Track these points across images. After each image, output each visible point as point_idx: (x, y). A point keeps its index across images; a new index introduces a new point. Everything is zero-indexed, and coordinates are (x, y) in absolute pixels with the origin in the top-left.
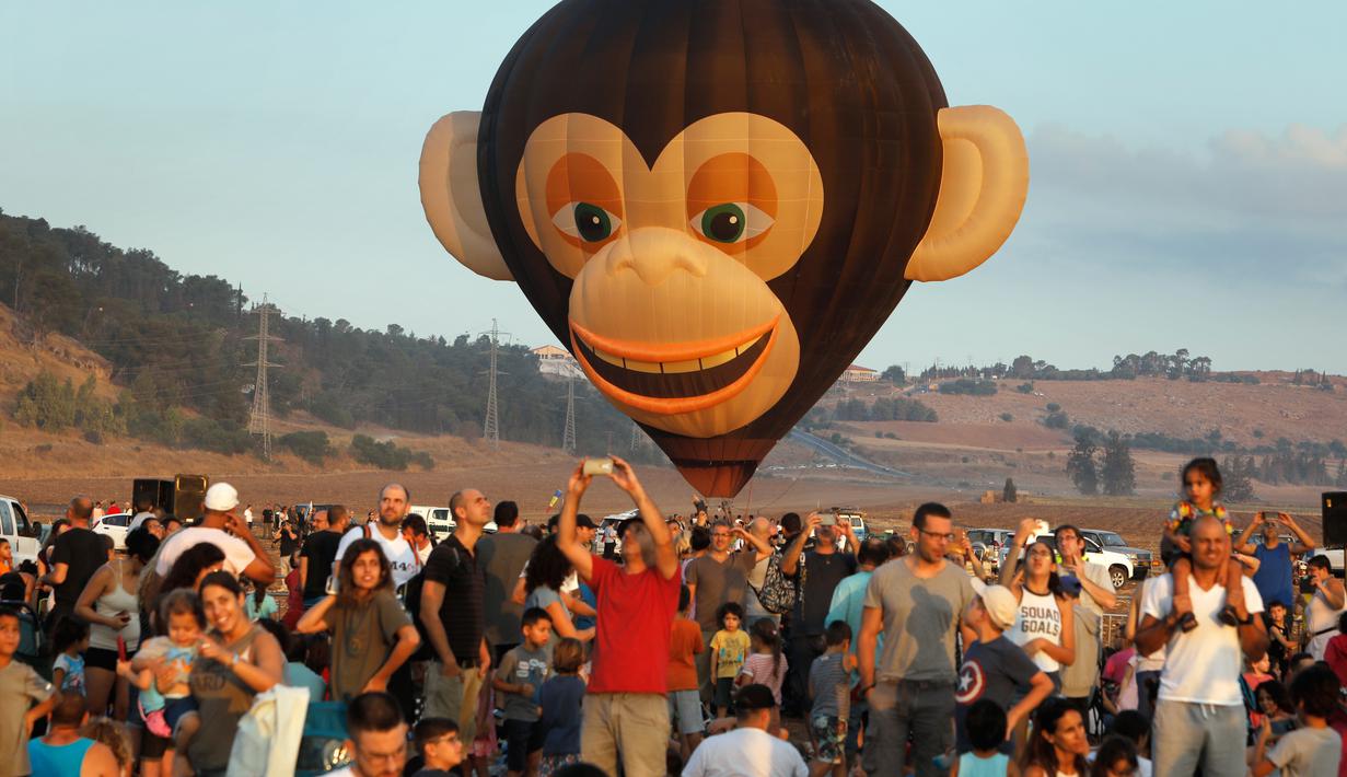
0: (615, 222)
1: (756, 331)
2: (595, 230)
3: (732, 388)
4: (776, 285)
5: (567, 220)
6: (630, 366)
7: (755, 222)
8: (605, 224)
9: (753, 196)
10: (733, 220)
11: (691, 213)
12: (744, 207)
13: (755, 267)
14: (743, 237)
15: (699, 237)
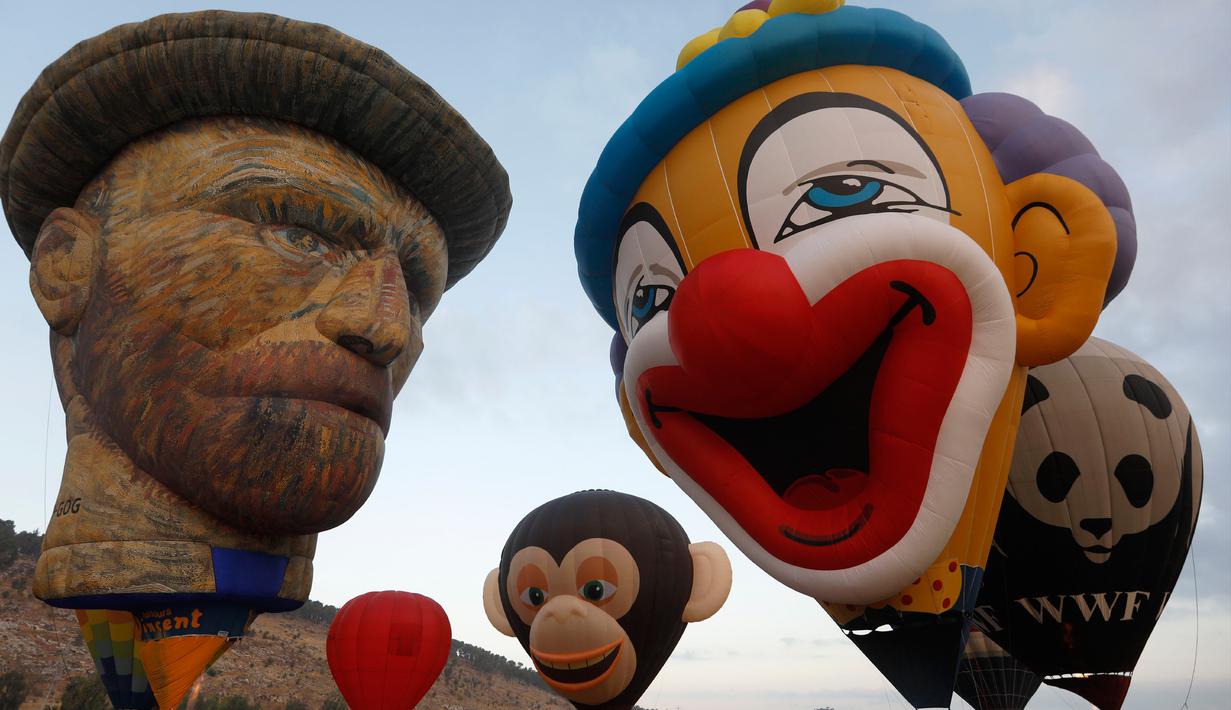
0: (545, 595)
1: (612, 644)
2: (538, 600)
3: (604, 675)
4: (621, 621)
5: (526, 596)
6: (556, 667)
7: (608, 589)
8: (541, 595)
9: (606, 579)
10: (598, 589)
11: (579, 588)
12: (602, 582)
13: (611, 613)
14: (603, 597)
15: (582, 598)
